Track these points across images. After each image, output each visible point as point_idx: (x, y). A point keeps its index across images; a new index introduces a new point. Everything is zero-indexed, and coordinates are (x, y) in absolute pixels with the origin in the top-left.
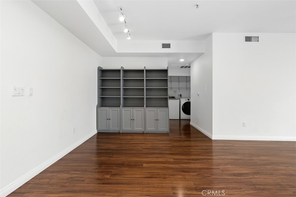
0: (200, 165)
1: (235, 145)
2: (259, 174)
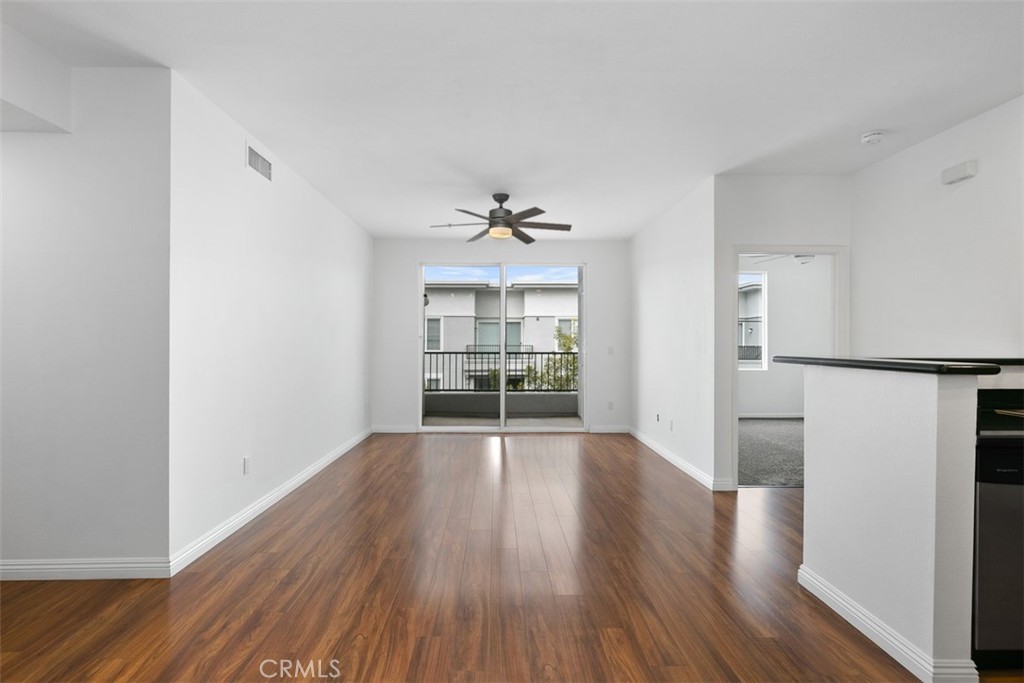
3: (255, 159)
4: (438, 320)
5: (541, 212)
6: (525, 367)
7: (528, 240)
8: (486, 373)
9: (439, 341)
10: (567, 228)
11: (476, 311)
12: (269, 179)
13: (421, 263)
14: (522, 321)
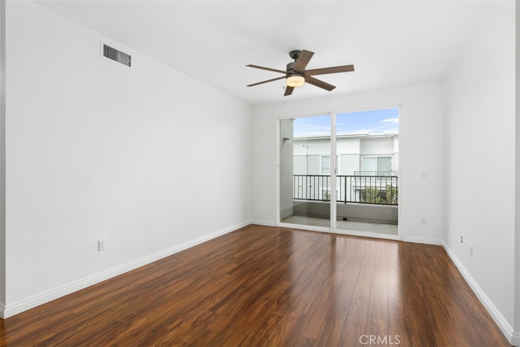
3: (110, 53)
7: (329, 88)
8: (364, 188)
10: (350, 68)
11: (361, 151)
12: (130, 66)
13: (278, 118)
14: (392, 156)
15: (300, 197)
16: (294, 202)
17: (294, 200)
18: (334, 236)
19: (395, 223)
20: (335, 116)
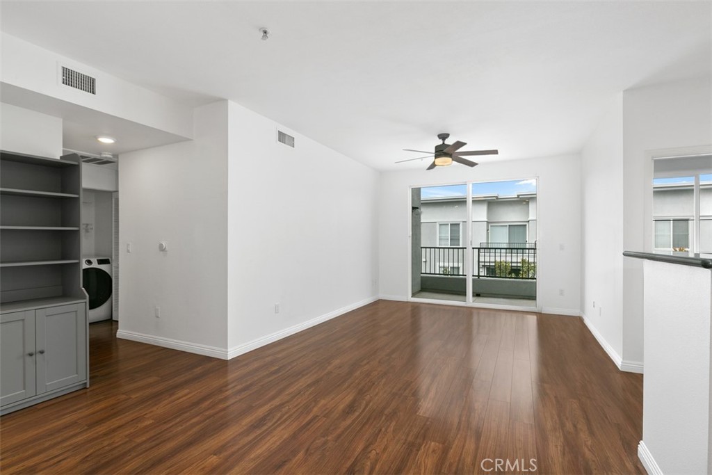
0: (282, 429)
1: (280, 356)
2: (365, 392)
3: (282, 137)
4: (459, 224)
5: (464, 144)
6: (520, 260)
8: (494, 264)
9: (459, 239)
10: (495, 152)
11: (488, 217)
12: (293, 147)
13: (410, 186)
14: (527, 224)
15: (428, 272)
16: (422, 277)
17: (422, 275)
18: (470, 311)
19: (533, 298)
20: (471, 185)
